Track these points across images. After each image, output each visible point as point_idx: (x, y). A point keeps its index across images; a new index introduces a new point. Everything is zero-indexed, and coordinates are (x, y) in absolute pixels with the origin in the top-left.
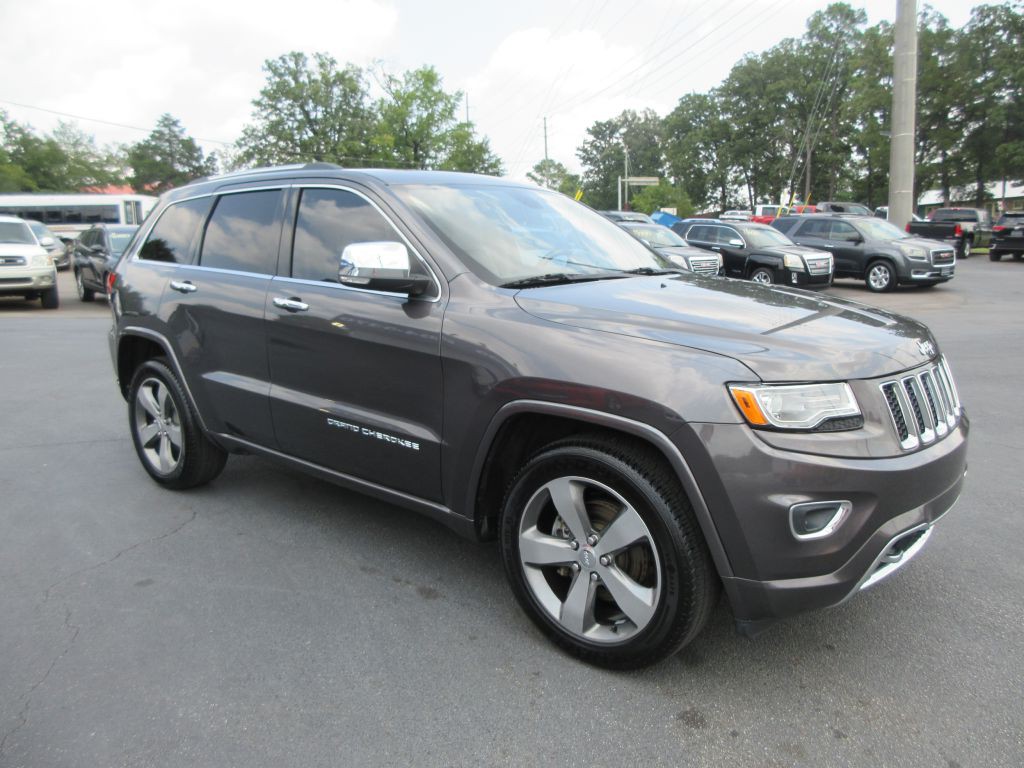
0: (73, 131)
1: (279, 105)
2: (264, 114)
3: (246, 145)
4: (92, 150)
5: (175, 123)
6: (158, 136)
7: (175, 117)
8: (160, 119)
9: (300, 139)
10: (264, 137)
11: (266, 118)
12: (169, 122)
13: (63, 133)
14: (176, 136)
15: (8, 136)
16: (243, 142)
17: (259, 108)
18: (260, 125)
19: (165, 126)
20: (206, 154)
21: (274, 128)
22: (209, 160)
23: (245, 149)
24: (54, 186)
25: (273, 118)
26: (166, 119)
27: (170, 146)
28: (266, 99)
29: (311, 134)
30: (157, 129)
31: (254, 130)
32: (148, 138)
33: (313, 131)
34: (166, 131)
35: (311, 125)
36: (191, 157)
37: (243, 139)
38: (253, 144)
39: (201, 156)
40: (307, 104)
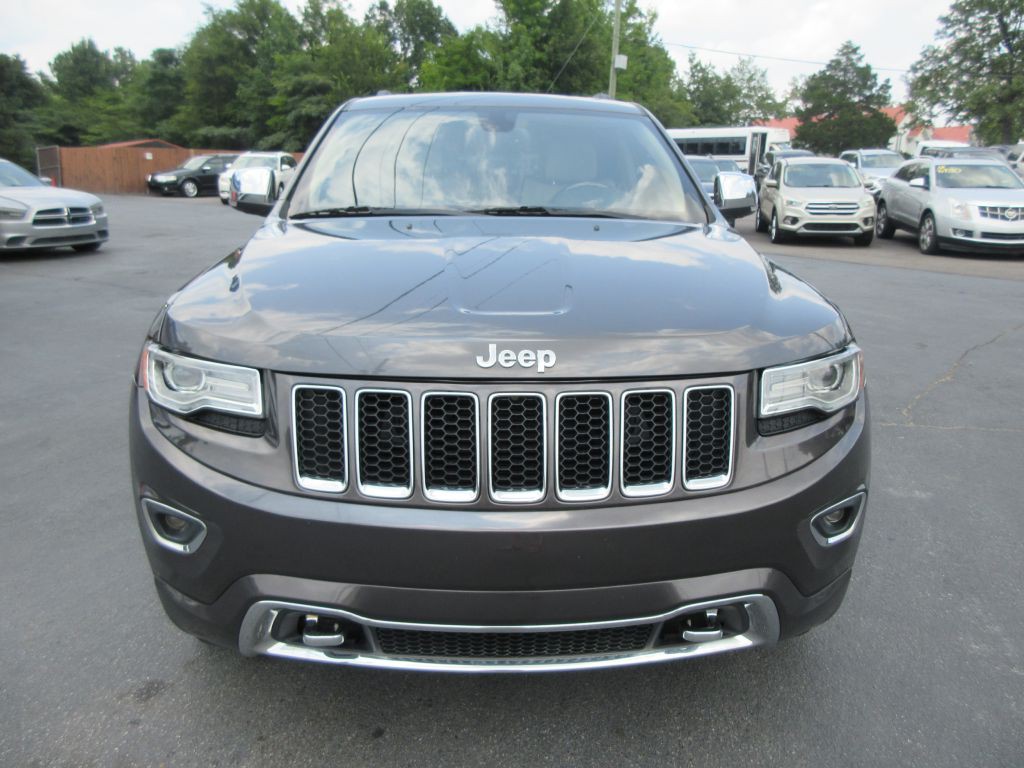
0: (750, 67)
1: (971, 20)
2: (950, 31)
3: (922, 68)
4: (763, 84)
5: (855, 51)
6: (835, 65)
7: (855, 45)
8: (840, 47)
9: (990, 57)
10: (946, 57)
11: (951, 35)
12: (849, 50)
13: (741, 71)
14: (853, 65)
15: (693, 76)
16: (918, 66)
17: (944, 26)
18: (944, 45)
19: (844, 54)
20: (880, 81)
21: (960, 47)
22: (882, 88)
23: (919, 74)
24: (718, 120)
25: (963, 35)
26: (846, 47)
27: (845, 75)
28: (956, 14)
29: (1005, 50)
30: (834, 58)
31: (935, 51)
32: (823, 68)
33: (1009, 46)
34: (843, 59)
35: (1007, 41)
36: (865, 86)
37: (920, 62)
38: (929, 68)
39: (875, 84)
40: (1008, 15)
